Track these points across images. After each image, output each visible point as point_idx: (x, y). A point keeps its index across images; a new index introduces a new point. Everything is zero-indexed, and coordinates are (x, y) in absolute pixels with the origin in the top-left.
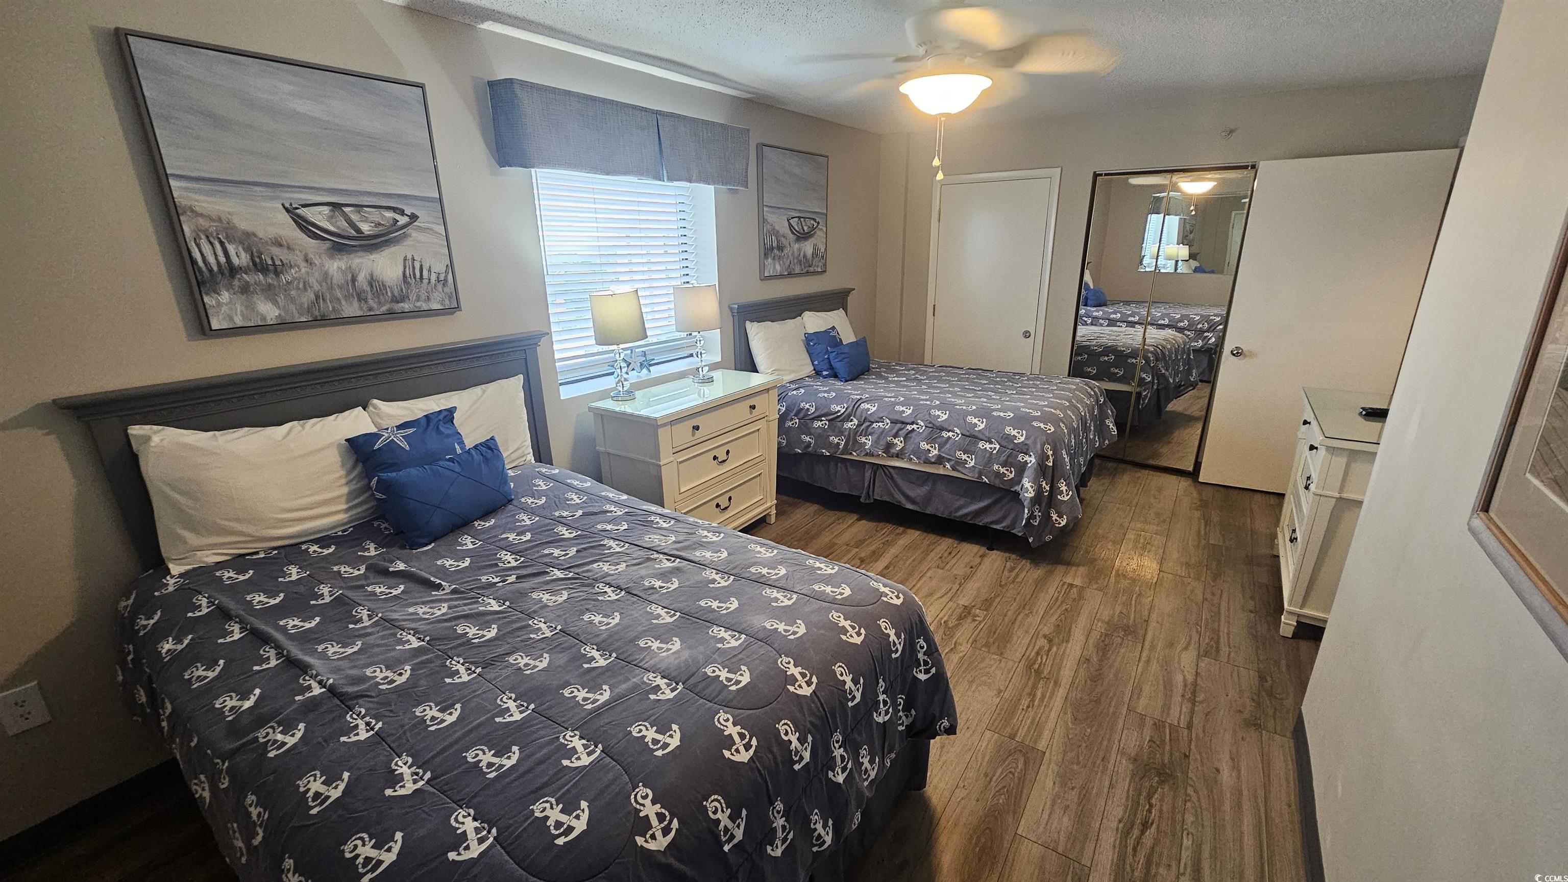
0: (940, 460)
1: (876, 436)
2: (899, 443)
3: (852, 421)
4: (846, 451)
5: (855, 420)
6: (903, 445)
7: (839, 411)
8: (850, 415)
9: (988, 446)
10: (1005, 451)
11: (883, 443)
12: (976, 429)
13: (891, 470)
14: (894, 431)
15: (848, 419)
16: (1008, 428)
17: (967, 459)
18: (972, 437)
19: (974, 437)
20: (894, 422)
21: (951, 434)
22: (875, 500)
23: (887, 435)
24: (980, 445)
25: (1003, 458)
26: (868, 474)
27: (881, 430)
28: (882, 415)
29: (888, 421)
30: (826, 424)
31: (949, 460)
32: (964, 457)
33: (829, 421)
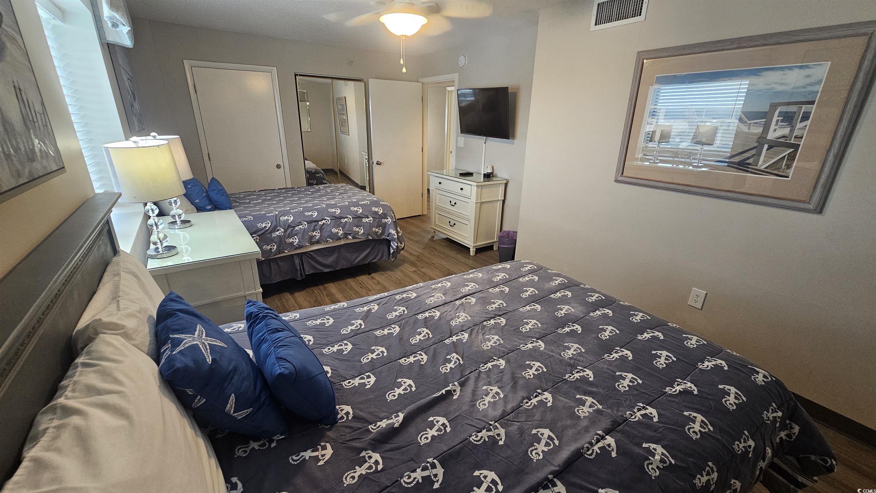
0: (346, 235)
1: (300, 235)
2: (317, 234)
3: (278, 230)
4: (279, 251)
5: (281, 229)
6: (319, 235)
7: (266, 227)
8: (276, 227)
9: (367, 220)
10: (376, 220)
11: (307, 237)
12: (359, 213)
13: (311, 253)
14: (312, 228)
15: (275, 229)
16: (373, 208)
17: (359, 230)
18: (358, 218)
19: (360, 217)
20: (309, 223)
21: (346, 219)
22: (306, 275)
23: (308, 232)
24: (364, 221)
25: (376, 224)
26: (297, 261)
27: (303, 230)
28: (299, 221)
29: (305, 223)
30: (257, 238)
31: (350, 234)
32: (357, 229)
33: (258, 236)
